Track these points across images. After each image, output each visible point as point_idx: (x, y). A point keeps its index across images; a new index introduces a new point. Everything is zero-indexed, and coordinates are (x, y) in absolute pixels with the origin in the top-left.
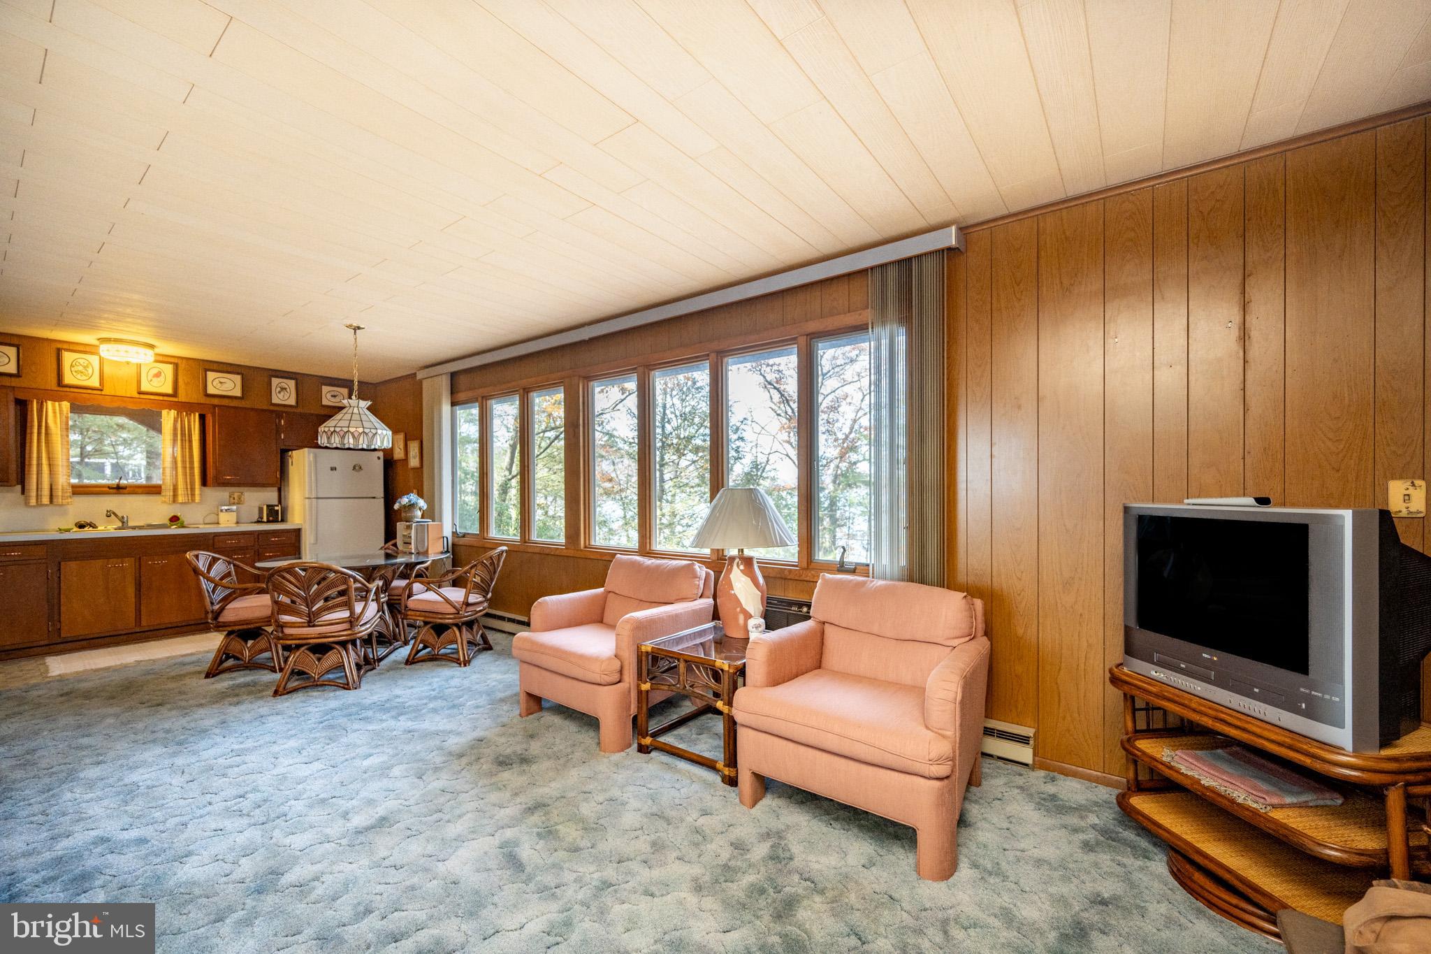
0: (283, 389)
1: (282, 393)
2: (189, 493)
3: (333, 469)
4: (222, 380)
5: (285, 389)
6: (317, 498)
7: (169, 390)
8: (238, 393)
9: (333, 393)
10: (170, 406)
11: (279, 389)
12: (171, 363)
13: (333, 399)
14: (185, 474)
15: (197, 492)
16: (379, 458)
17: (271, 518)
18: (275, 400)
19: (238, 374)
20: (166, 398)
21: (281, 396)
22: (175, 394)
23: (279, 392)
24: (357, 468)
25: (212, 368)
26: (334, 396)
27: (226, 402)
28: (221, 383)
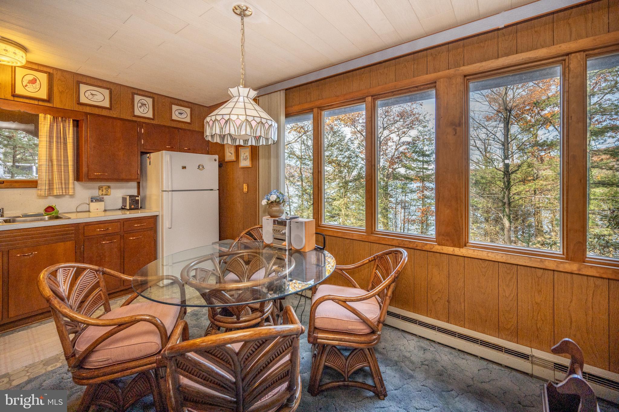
0: (143, 105)
1: (143, 108)
2: (63, 186)
3: (184, 168)
4: (94, 92)
5: (145, 105)
6: (172, 191)
7: (45, 97)
8: (107, 104)
9: (180, 111)
10: (48, 110)
11: (140, 105)
12: (45, 72)
13: (180, 116)
14: (60, 172)
15: (71, 186)
16: (215, 160)
17: (133, 206)
18: (137, 113)
19: (107, 89)
20: (40, 103)
21: (141, 110)
22: (49, 100)
23: (140, 107)
24: (201, 167)
25: (84, 81)
26: (181, 114)
27: (96, 111)
28: (92, 94)
